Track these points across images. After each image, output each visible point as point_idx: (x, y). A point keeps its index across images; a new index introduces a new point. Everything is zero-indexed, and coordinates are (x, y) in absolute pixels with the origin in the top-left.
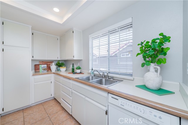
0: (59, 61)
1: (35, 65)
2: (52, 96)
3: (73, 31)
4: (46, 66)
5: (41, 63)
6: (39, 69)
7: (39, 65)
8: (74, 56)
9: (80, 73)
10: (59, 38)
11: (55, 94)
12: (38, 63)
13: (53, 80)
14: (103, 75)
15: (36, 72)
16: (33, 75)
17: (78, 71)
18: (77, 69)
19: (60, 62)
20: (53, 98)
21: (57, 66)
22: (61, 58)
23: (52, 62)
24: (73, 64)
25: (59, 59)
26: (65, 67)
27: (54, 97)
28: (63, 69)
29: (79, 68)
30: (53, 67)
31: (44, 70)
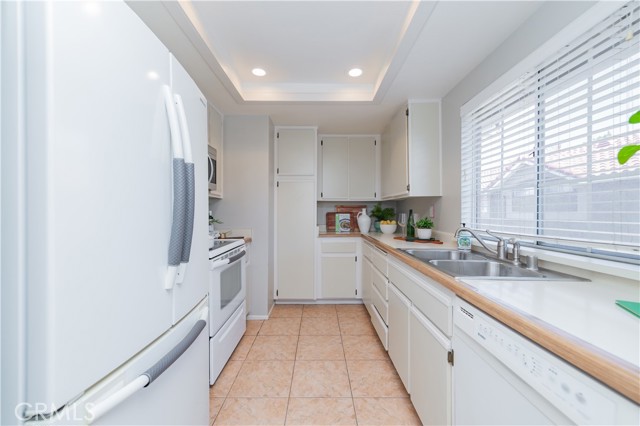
0: (380, 203)
1: (328, 214)
2: (359, 296)
3: (407, 111)
4: (348, 216)
5: (339, 210)
6: (333, 224)
7: (334, 214)
8: (408, 186)
9: (431, 240)
10: (378, 137)
11: (364, 292)
12: (332, 210)
13: (359, 254)
14: (498, 250)
15: (328, 230)
16: (321, 235)
17: (424, 233)
18: (419, 227)
19: (383, 208)
20: (360, 302)
21: (375, 219)
22: (383, 194)
23: (360, 206)
24: (411, 211)
25: (378, 199)
26: (394, 222)
27: (361, 300)
28: (387, 227)
29: (426, 225)
30: (364, 221)
31: (344, 226)
